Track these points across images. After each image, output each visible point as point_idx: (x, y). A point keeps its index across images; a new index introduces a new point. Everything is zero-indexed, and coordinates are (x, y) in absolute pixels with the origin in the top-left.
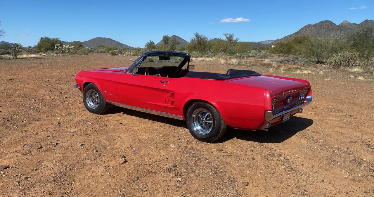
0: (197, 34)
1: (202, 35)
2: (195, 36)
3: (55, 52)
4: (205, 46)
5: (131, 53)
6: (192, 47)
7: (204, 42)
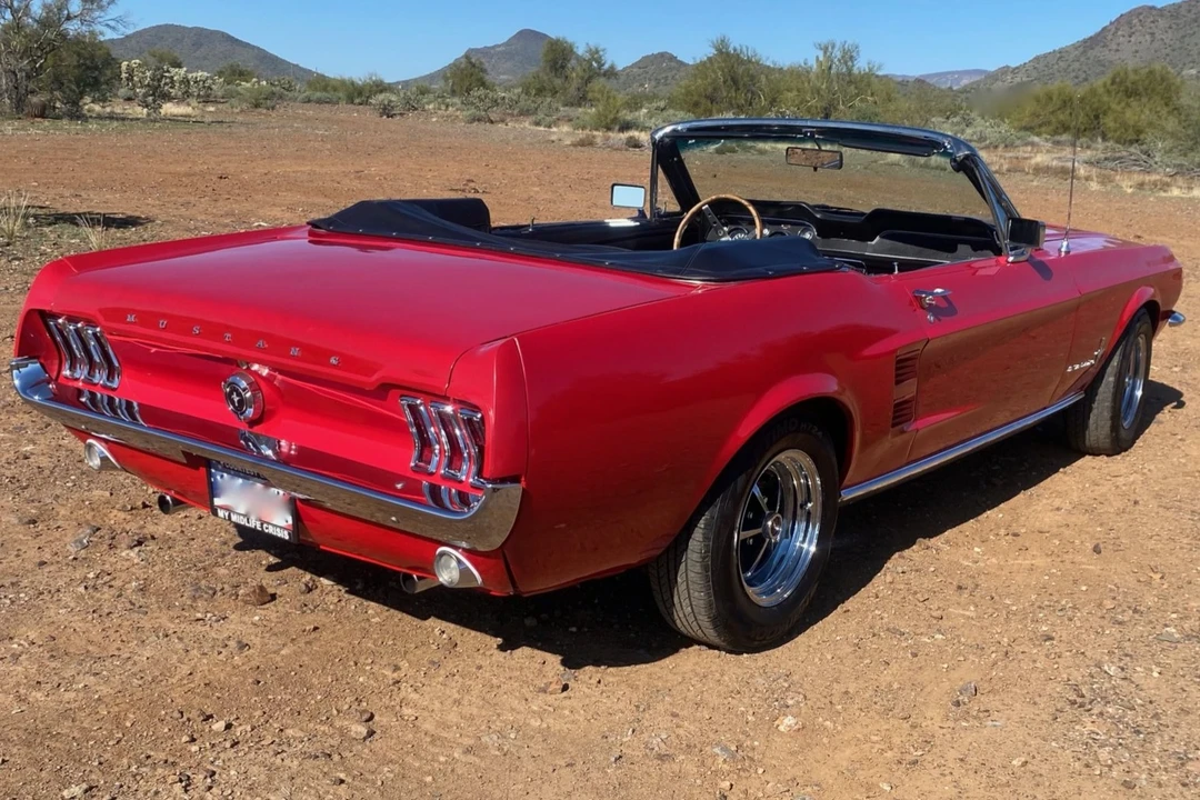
0: (723, 41)
1: (744, 49)
3: (122, 92)
4: (753, 93)
5: (446, 110)
6: (700, 95)
7: (752, 78)
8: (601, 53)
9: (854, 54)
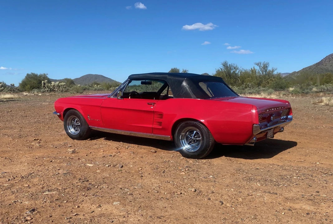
0: (225, 62)
1: (233, 65)
2: (222, 66)
3: (42, 90)
4: (236, 79)
7: (236, 74)
8: (187, 71)
9: (268, 66)
